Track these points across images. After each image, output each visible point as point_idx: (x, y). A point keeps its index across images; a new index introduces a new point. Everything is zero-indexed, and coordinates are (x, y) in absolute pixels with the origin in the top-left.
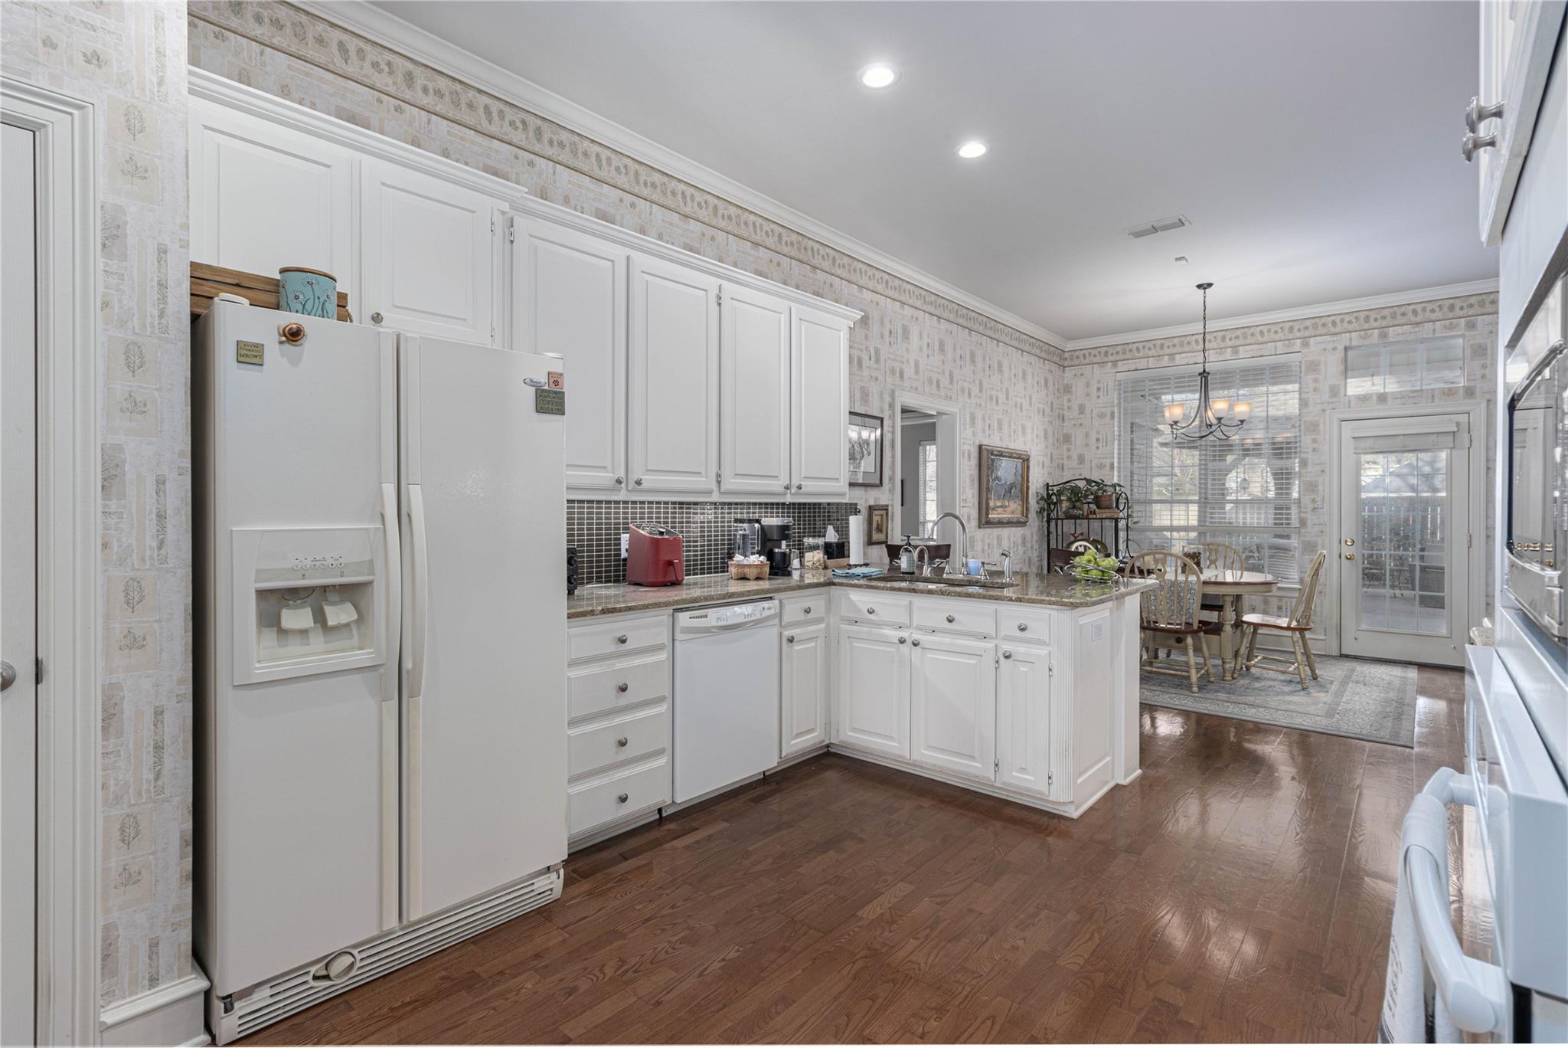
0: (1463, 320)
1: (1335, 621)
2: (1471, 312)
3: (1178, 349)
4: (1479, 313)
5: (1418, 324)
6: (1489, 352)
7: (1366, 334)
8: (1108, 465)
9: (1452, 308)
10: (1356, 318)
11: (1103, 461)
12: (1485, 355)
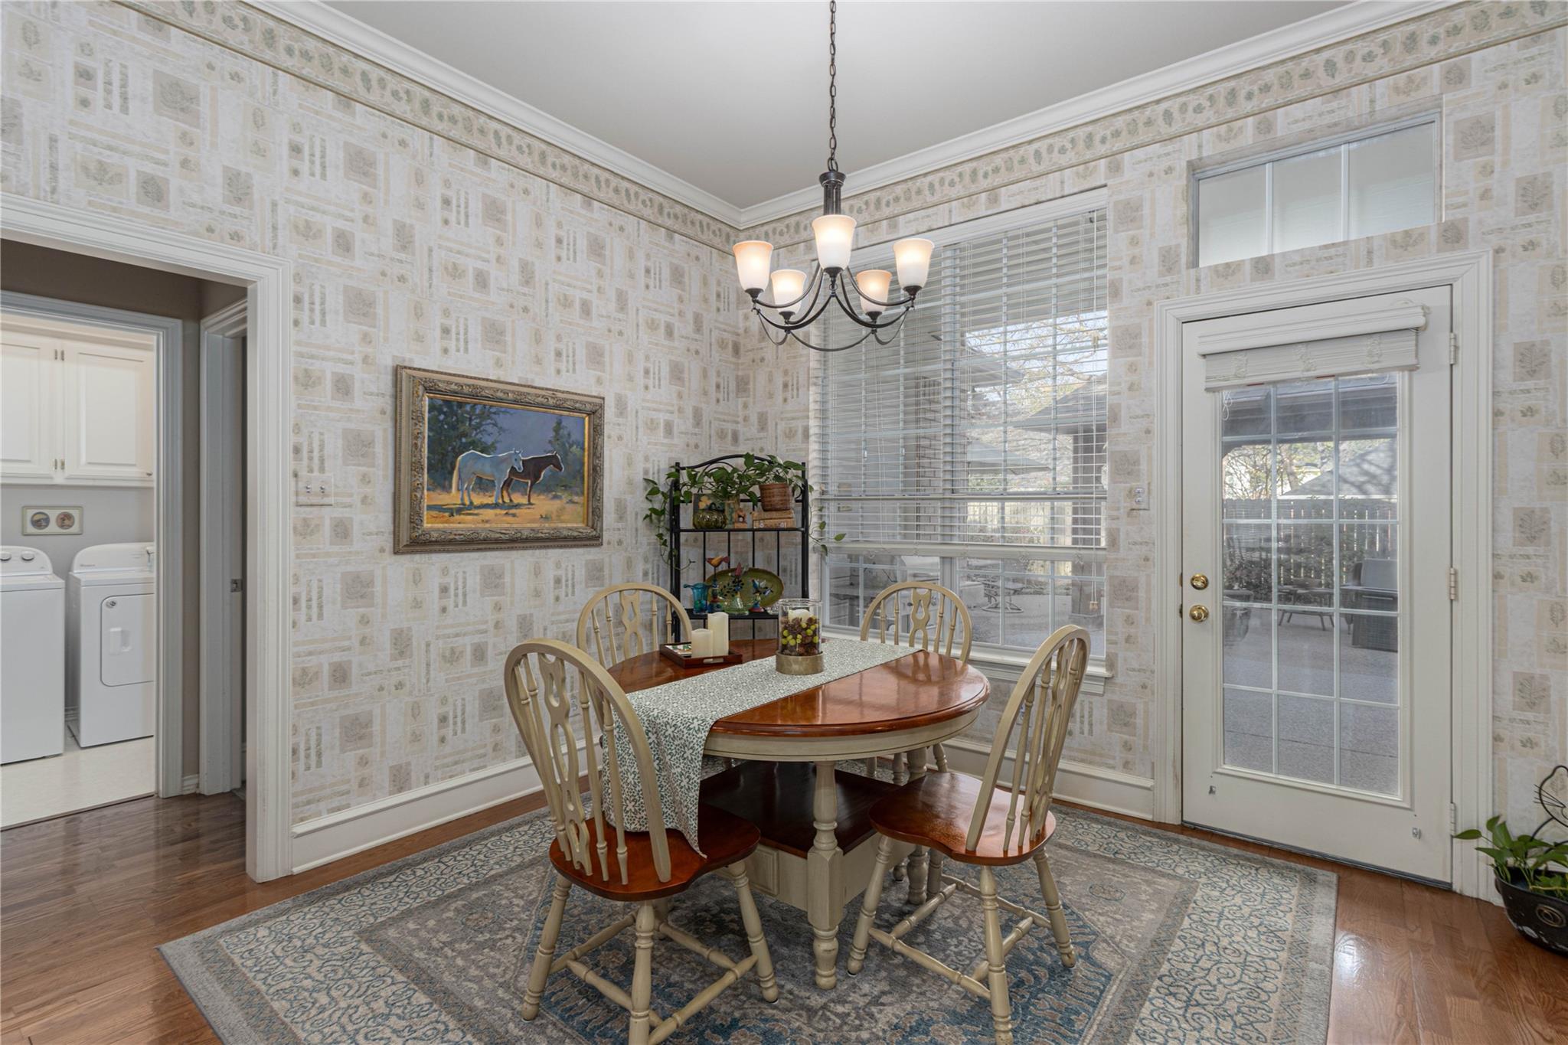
0: (1436, 66)
1: (1171, 749)
2: (1457, 44)
3: (903, 206)
4: (1473, 44)
5: (1337, 91)
6: (1498, 132)
7: (1230, 130)
8: (800, 431)
9: (1412, 41)
10: (1211, 98)
11: (794, 423)
12: (1487, 142)
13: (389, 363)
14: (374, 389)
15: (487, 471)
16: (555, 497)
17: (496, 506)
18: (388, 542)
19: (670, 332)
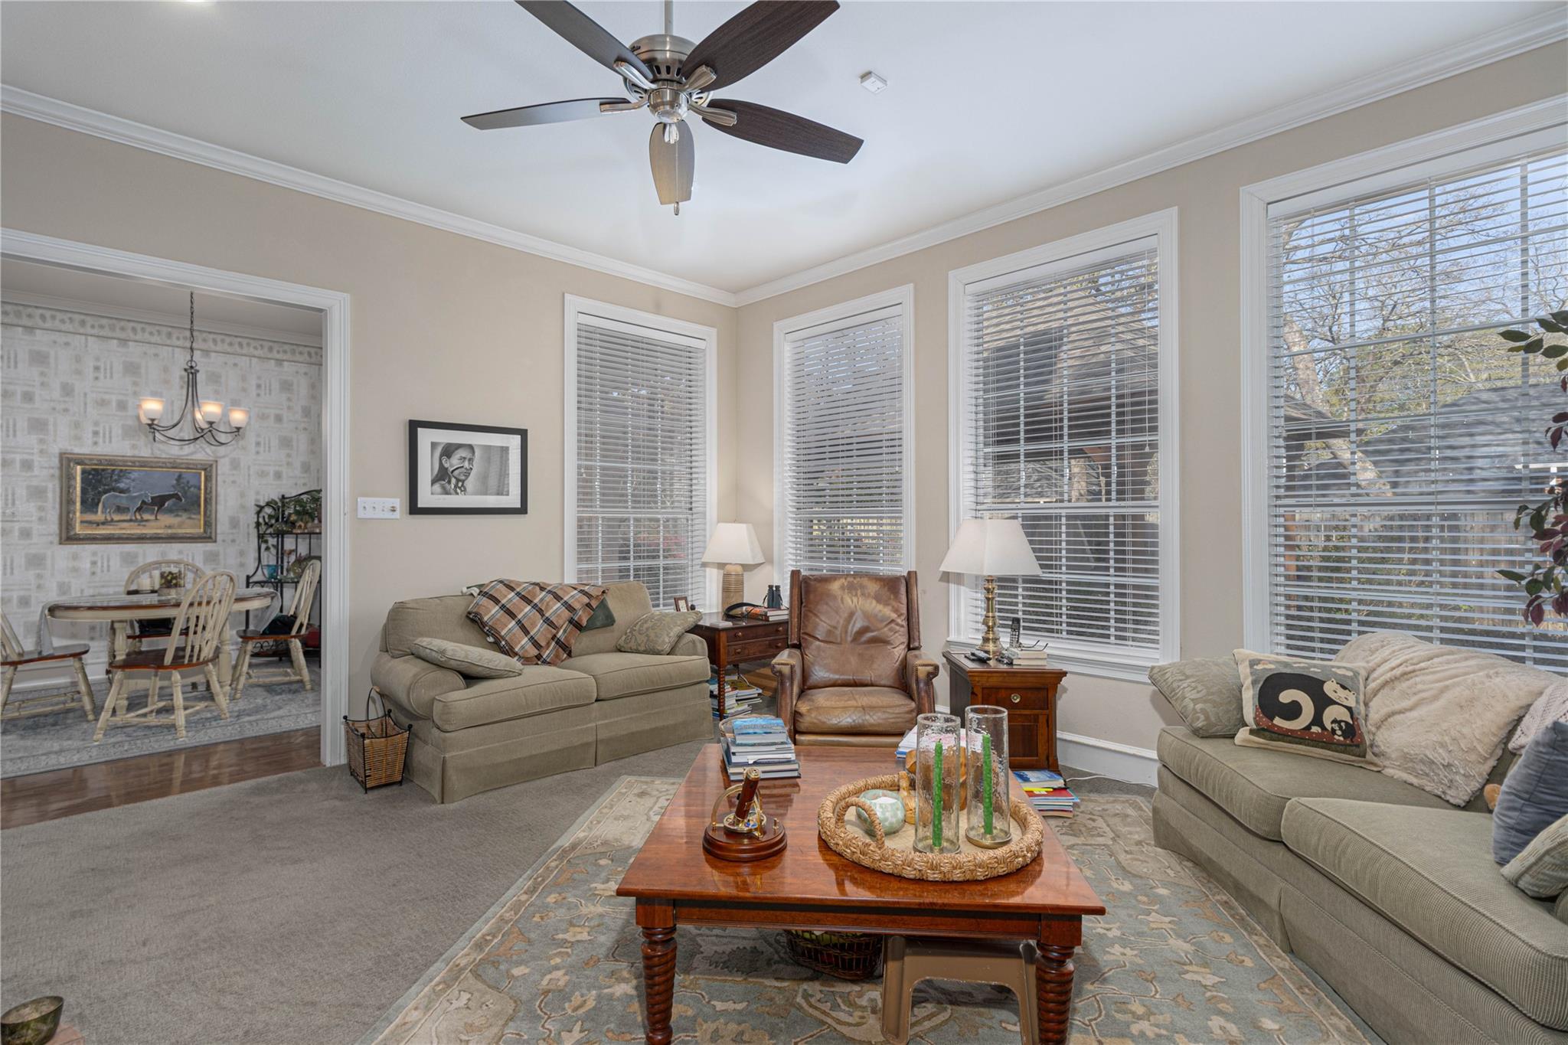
13: (57, 451)
14: (46, 465)
15: (124, 503)
16: (177, 516)
17: (131, 520)
18: (56, 539)
19: (279, 419)
